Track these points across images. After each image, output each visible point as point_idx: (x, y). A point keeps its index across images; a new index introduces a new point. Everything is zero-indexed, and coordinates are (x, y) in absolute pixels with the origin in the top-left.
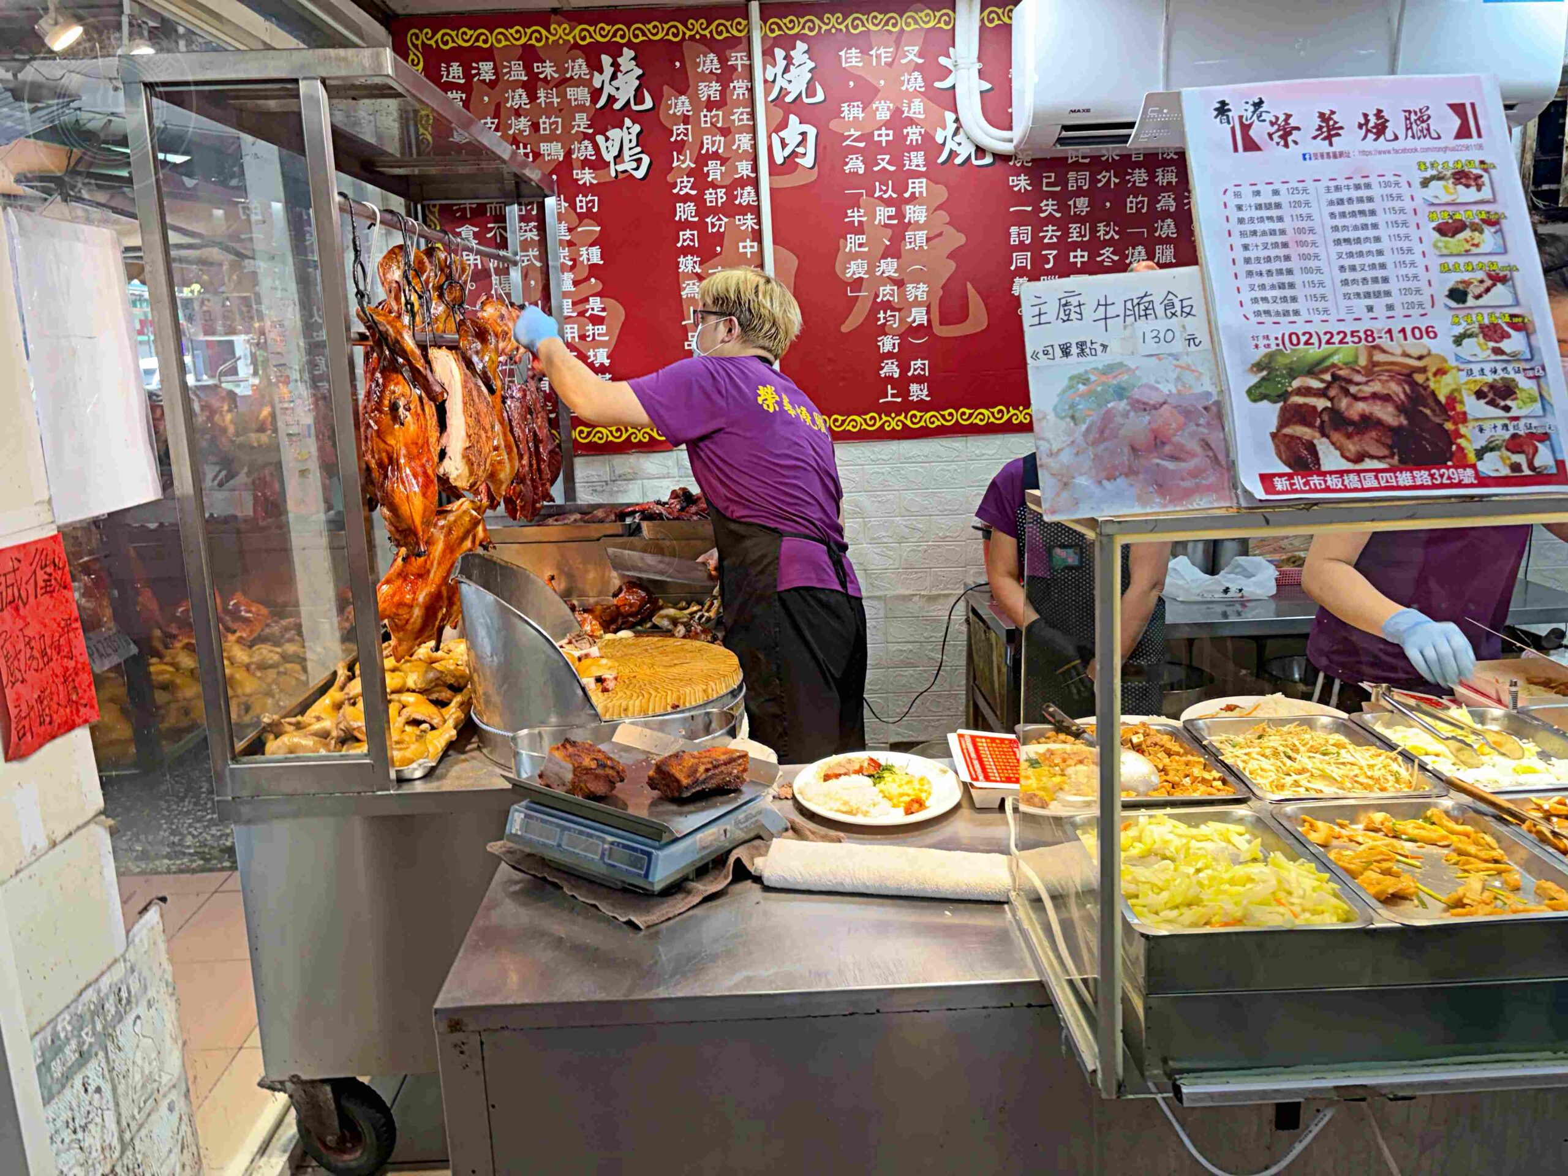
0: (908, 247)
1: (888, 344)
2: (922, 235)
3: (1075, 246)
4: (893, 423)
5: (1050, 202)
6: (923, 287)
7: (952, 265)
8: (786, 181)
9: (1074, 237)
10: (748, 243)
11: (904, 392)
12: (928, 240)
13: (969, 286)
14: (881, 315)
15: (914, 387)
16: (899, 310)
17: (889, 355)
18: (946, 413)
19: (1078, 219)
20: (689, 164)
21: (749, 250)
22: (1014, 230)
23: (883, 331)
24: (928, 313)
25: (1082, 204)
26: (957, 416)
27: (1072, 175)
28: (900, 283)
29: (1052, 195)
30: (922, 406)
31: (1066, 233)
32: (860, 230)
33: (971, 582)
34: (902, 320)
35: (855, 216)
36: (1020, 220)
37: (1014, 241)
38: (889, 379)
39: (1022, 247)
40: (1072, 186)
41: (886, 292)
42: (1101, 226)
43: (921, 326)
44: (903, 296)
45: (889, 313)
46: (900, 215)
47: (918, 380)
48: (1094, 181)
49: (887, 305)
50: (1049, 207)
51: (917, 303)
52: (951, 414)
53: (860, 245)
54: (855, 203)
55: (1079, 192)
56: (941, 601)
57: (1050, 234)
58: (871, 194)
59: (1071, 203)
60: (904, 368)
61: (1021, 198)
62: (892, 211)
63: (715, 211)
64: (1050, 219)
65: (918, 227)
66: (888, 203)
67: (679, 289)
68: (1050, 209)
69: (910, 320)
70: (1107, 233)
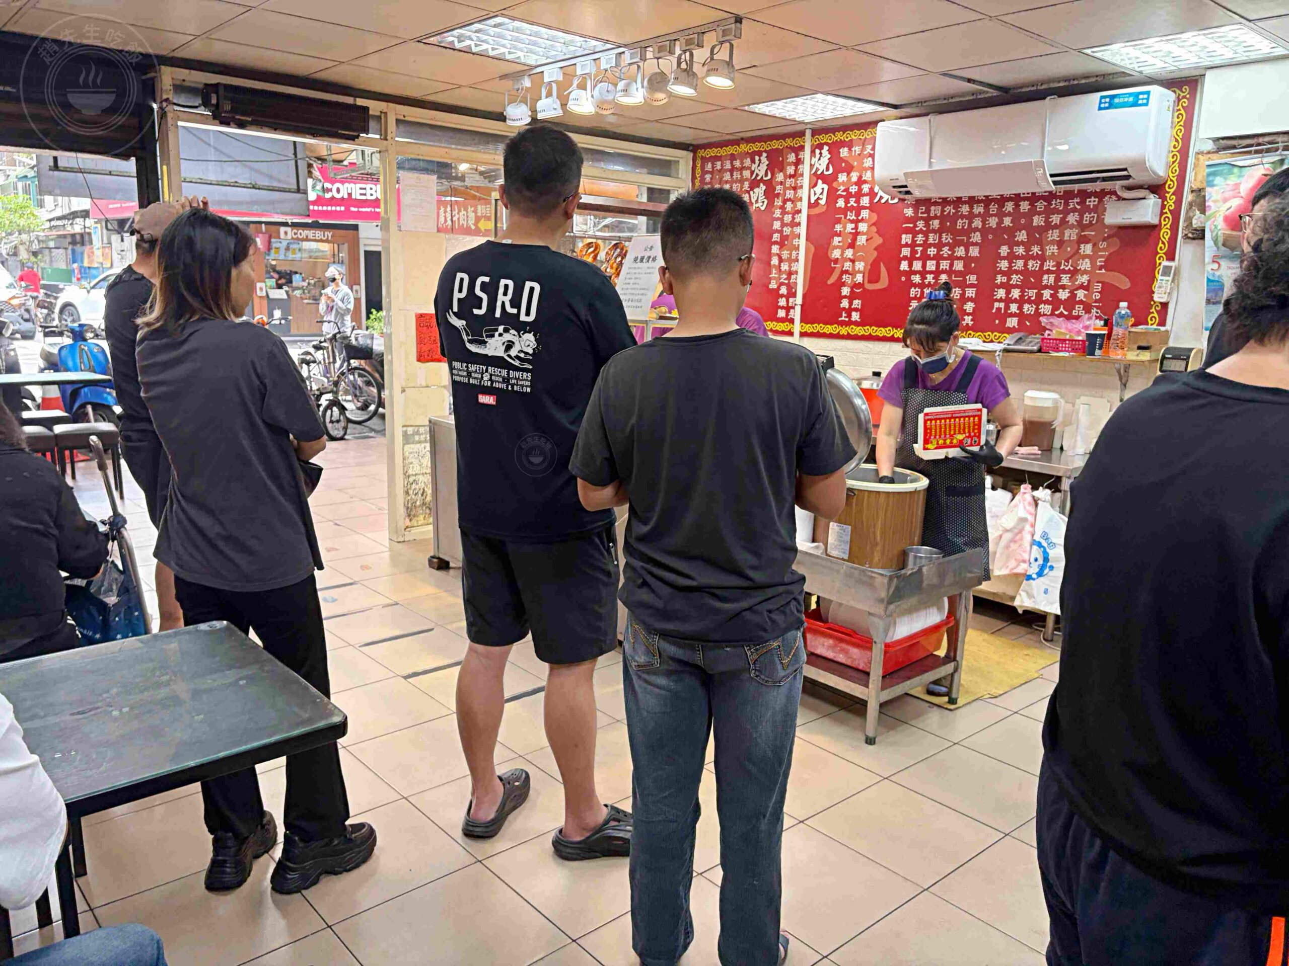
0: (858, 243)
2: (864, 238)
3: (930, 245)
5: (922, 222)
6: (862, 264)
7: (875, 254)
8: (816, 211)
9: (931, 241)
10: (797, 240)
12: (867, 240)
13: (882, 264)
14: (844, 277)
15: (853, 314)
16: (852, 275)
17: (845, 297)
18: (866, 328)
19: (934, 231)
20: (780, 203)
21: (797, 243)
22: (904, 236)
23: (844, 284)
24: (864, 277)
25: (936, 224)
26: (871, 330)
27: (933, 208)
28: (853, 261)
29: (922, 218)
30: (856, 324)
31: (927, 239)
32: (839, 235)
34: (852, 280)
35: (838, 228)
36: (907, 231)
37: (903, 242)
38: (844, 309)
40: (932, 214)
41: (847, 266)
42: (944, 235)
43: (860, 283)
44: (854, 268)
45: (847, 276)
46: (856, 228)
47: (856, 310)
48: (943, 211)
49: (847, 272)
51: (859, 272)
53: (839, 242)
54: (839, 221)
57: (920, 239)
58: (845, 218)
59: (931, 223)
60: (851, 303)
62: (853, 226)
63: (787, 225)
64: (921, 231)
65: (863, 234)
66: (852, 221)
68: (921, 225)
69: (855, 280)
70: (946, 239)
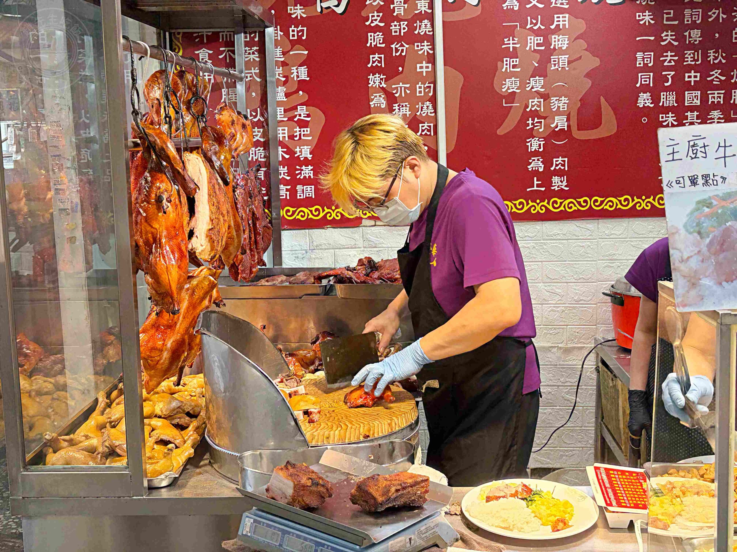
0: (553, 68)
1: (534, 144)
2: (564, 58)
3: (689, 69)
4: (538, 208)
5: (670, 33)
6: (564, 100)
7: (588, 83)
8: (455, 16)
9: (689, 61)
10: (424, 64)
11: (548, 183)
12: (569, 63)
13: (602, 99)
14: (530, 122)
15: (556, 179)
16: (545, 118)
17: (536, 153)
18: (582, 200)
19: (692, 47)
20: (379, 2)
21: (424, 70)
22: (639, 55)
23: (531, 134)
24: (568, 120)
25: (696, 35)
26: (591, 203)
27: (687, 12)
28: (545, 97)
29: (671, 28)
30: (562, 194)
31: (682, 58)
32: (514, 54)
33: (600, 337)
34: (547, 126)
35: (510, 43)
36: (645, 47)
37: (639, 63)
38: (536, 173)
39: (645, 68)
40: (687, 20)
41: (534, 103)
42: (711, 53)
43: (562, 130)
44: (548, 106)
45: (536, 120)
46: (547, 43)
47: (559, 173)
48: (705, 17)
49: (535, 114)
50: (668, 37)
51: (559, 113)
52: (585, 201)
53: (514, 66)
54: (511, 33)
55: (694, 26)
56: (575, 352)
57: (669, 58)
58: (523, 26)
59: (687, 34)
60: (548, 163)
61: (646, 30)
62: (540, 40)
63: (399, 39)
64: (669, 47)
65: (561, 52)
66: (537, 33)
67: (369, 100)
68: (669, 38)
69: (553, 126)
70: (716, 58)
